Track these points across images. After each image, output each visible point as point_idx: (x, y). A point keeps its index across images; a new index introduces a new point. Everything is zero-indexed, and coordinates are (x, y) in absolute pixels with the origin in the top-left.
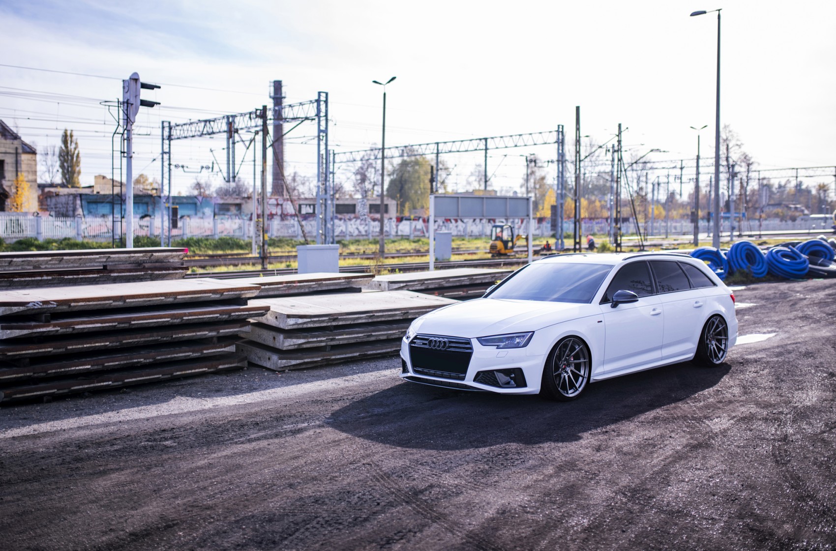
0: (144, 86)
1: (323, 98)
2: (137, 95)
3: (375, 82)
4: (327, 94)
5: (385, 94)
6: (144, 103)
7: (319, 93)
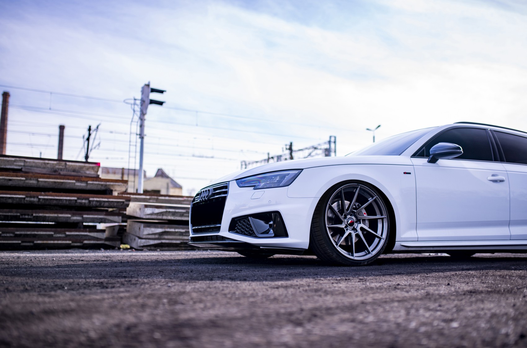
0: (153, 90)
1: (333, 140)
2: (148, 96)
3: (368, 129)
4: (335, 137)
5: (374, 137)
6: (152, 102)
7: (330, 137)
